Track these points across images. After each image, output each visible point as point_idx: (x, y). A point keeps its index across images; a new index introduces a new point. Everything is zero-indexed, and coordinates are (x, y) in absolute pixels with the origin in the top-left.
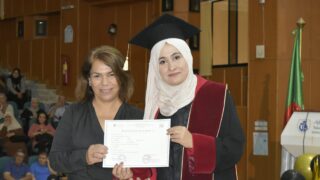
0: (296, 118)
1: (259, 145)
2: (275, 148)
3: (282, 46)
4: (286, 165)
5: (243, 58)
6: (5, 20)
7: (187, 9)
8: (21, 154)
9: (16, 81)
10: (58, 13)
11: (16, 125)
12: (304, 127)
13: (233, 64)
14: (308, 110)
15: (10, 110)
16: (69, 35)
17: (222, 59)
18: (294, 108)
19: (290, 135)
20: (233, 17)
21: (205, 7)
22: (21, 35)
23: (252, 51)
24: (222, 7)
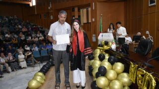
0: (101, 34)
1: (94, 39)
2: (97, 40)
3: (98, 19)
4: (99, 43)
5: (90, 21)
6: (37, 14)
8: (44, 44)
9: (42, 28)
10: (48, 13)
11: (43, 38)
12: (102, 36)
13: (88, 23)
14: (103, 32)
15: (41, 35)
16: (52, 18)
18: (100, 32)
19: (100, 37)
20: (87, 12)
21: (81, 10)
22: (41, 17)
23: (92, 20)
24: (85, 10)
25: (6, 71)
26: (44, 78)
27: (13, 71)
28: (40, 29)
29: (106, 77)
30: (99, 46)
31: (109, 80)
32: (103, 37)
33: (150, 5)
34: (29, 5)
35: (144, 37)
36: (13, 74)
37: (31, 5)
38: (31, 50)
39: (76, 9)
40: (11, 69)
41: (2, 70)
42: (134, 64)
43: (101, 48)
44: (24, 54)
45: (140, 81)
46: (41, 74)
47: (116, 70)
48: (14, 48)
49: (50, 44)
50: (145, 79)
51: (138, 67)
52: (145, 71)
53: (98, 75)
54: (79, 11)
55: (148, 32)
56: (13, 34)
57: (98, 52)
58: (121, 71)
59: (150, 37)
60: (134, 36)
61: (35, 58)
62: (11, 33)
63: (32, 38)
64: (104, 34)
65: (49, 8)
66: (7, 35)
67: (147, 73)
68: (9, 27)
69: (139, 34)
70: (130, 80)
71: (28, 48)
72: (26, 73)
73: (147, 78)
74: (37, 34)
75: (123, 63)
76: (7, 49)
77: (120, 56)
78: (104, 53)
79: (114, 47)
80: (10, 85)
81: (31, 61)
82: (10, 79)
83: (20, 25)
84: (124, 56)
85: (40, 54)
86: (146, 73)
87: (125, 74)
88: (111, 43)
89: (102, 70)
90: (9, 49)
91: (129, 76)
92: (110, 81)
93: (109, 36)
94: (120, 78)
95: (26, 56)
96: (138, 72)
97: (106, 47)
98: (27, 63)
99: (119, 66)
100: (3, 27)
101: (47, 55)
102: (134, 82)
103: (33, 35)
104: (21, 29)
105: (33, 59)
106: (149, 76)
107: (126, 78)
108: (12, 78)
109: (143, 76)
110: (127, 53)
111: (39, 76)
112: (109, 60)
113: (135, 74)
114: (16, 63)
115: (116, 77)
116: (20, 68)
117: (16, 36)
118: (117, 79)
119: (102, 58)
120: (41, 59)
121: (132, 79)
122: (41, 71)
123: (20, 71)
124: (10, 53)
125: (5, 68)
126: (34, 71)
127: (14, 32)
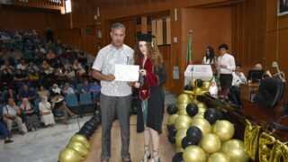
0: (190, 67)
1: (176, 75)
2: (182, 77)
4: (186, 83)
5: (169, 42)
6: (74, 29)
7: (146, 23)
8: (87, 82)
10: (95, 26)
12: (192, 70)
13: (165, 45)
14: (194, 64)
15: (80, 66)
16: (100, 35)
17: (161, 43)
18: (188, 63)
19: (188, 73)
20: (164, 25)
21: (153, 22)
22: (80, 34)
23: (172, 40)
24: (160, 22)
25: (17, 131)
26: (88, 146)
27: (30, 130)
28: (79, 56)
29: (201, 147)
30: (187, 88)
31: (206, 152)
32: (194, 72)
33: (279, 14)
34: (60, 11)
35: (268, 73)
36: (29, 136)
37: (63, 12)
38: (62, 94)
39: (144, 20)
40: (27, 127)
41: (10, 128)
42: (252, 125)
43: (190, 92)
44: (49, 101)
45: (264, 156)
46: (81, 138)
47: (219, 134)
48: (32, 89)
49: (96, 83)
50: (274, 153)
51: (261, 131)
52: (273, 139)
53: (185, 144)
54: (149, 23)
55: (275, 64)
56: (31, 63)
57: (185, 100)
58: (228, 136)
59: (279, 72)
60: (250, 72)
61: (70, 108)
62: (27, 62)
63: (63, 72)
64: (196, 67)
65: (96, 17)
66: (20, 66)
67: (278, 141)
68: (24, 50)
69: (259, 66)
70: (246, 154)
71: (58, 90)
72: (54, 135)
73: (278, 151)
74: (72, 63)
75: (231, 121)
76: (20, 91)
77: (227, 108)
78: (196, 101)
79: (214, 90)
80: (24, 156)
81: (62, 112)
82: (25, 146)
83: (44, 47)
84: (232, 109)
85: (79, 100)
86: (276, 143)
87: (236, 143)
88: (207, 84)
89: (194, 134)
90: (23, 91)
91: (243, 146)
92: (209, 154)
93: (204, 70)
94: (226, 149)
95: (54, 105)
96: (261, 139)
97: (199, 91)
98: (55, 116)
99: (226, 127)
100: (12, 51)
101: (90, 102)
102: (253, 158)
103: (66, 66)
104: (45, 55)
105: (66, 111)
106: (282, 148)
107: (237, 149)
108: (28, 144)
109: (270, 146)
110: (240, 103)
111: (79, 141)
112: (206, 116)
113: (255, 142)
114: (35, 116)
115: (219, 147)
116: (43, 126)
117: (35, 68)
118: (220, 151)
119: (192, 112)
120: (80, 111)
121: (249, 152)
122: (81, 132)
123: (42, 132)
124: (25, 99)
125: (15, 125)
126: (67, 132)
127: (32, 60)
